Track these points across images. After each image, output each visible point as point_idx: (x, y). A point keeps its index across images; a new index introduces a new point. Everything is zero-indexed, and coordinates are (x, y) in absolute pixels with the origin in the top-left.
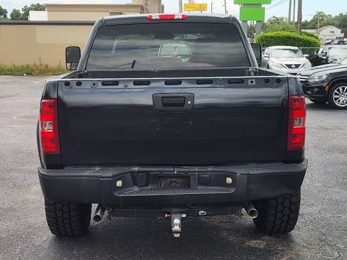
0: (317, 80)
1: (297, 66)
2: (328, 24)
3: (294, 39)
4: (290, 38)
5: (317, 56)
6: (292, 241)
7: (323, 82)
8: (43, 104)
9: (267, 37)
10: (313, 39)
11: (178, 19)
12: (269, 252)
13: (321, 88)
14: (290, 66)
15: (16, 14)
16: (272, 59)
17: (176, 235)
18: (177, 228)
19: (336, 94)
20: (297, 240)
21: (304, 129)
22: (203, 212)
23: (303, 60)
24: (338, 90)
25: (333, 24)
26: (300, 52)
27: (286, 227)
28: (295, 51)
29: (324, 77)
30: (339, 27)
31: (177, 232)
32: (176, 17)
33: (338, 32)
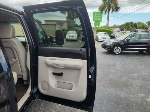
0: (109, 44)
1: (106, 38)
3: (106, 30)
4: (105, 30)
5: (112, 35)
7: (111, 45)
9: (99, 30)
10: (111, 31)
13: (110, 47)
14: (104, 38)
16: (99, 36)
19: (115, 49)
23: (108, 36)
24: (116, 48)
26: (107, 34)
29: (111, 43)
30: (119, 28)
33: (119, 29)
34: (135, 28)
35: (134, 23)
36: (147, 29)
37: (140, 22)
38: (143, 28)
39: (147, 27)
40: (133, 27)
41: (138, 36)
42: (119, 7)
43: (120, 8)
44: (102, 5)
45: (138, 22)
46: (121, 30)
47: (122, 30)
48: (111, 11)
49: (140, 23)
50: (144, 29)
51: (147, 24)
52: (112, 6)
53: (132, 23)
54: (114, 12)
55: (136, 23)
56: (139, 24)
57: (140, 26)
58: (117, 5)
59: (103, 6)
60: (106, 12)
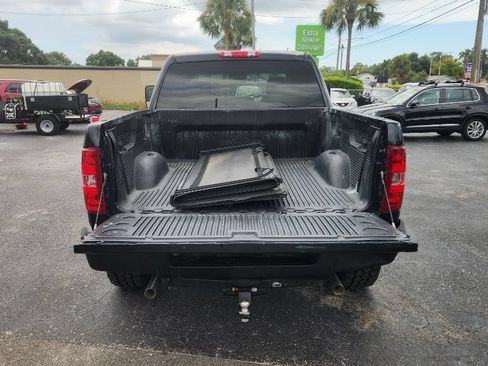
1: (346, 104)
2: (365, 72)
3: (343, 82)
5: (362, 97)
6: (371, 299)
8: (84, 153)
10: (358, 83)
11: (251, 57)
12: (348, 314)
14: (340, 104)
15: (131, 63)
17: (244, 320)
18: (245, 311)
20: (376, 297)
21: (403, 187)
22: (277, 283)
23: (351, 100)
25: (368, 72)
26: (348, 94)
27: (368, 279)
28: (344, 93)
30: (373, 74)
31: (245, 317)
32: (249, 55)
33: (372, 79)
34: (423, 72)
35: (419, 57)
36: (462, 75)
37: (440, 54)
38: (450, 71)
39: (461, 69)
40: (416, 69)
41: (438, 93)
42: (379, 11)
43: (382, 15)
44: (330, 9)
45: (432, 54)
46: (378, 82)
47: (382, 79)
48: (356, 24)
49: (438, 57)
50: (450, 75)
51: (463, 59)
52: (358, 9)
53: (414, 56)
54: (365, 28)
55: (425, 57)
56: (435, 59)
57: (439, 66)
58: (373, 7)
59: (333, 10)
60: (341, 27)
